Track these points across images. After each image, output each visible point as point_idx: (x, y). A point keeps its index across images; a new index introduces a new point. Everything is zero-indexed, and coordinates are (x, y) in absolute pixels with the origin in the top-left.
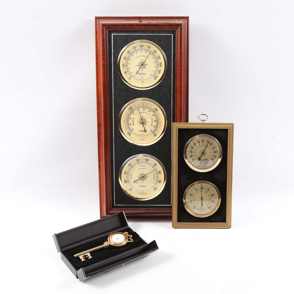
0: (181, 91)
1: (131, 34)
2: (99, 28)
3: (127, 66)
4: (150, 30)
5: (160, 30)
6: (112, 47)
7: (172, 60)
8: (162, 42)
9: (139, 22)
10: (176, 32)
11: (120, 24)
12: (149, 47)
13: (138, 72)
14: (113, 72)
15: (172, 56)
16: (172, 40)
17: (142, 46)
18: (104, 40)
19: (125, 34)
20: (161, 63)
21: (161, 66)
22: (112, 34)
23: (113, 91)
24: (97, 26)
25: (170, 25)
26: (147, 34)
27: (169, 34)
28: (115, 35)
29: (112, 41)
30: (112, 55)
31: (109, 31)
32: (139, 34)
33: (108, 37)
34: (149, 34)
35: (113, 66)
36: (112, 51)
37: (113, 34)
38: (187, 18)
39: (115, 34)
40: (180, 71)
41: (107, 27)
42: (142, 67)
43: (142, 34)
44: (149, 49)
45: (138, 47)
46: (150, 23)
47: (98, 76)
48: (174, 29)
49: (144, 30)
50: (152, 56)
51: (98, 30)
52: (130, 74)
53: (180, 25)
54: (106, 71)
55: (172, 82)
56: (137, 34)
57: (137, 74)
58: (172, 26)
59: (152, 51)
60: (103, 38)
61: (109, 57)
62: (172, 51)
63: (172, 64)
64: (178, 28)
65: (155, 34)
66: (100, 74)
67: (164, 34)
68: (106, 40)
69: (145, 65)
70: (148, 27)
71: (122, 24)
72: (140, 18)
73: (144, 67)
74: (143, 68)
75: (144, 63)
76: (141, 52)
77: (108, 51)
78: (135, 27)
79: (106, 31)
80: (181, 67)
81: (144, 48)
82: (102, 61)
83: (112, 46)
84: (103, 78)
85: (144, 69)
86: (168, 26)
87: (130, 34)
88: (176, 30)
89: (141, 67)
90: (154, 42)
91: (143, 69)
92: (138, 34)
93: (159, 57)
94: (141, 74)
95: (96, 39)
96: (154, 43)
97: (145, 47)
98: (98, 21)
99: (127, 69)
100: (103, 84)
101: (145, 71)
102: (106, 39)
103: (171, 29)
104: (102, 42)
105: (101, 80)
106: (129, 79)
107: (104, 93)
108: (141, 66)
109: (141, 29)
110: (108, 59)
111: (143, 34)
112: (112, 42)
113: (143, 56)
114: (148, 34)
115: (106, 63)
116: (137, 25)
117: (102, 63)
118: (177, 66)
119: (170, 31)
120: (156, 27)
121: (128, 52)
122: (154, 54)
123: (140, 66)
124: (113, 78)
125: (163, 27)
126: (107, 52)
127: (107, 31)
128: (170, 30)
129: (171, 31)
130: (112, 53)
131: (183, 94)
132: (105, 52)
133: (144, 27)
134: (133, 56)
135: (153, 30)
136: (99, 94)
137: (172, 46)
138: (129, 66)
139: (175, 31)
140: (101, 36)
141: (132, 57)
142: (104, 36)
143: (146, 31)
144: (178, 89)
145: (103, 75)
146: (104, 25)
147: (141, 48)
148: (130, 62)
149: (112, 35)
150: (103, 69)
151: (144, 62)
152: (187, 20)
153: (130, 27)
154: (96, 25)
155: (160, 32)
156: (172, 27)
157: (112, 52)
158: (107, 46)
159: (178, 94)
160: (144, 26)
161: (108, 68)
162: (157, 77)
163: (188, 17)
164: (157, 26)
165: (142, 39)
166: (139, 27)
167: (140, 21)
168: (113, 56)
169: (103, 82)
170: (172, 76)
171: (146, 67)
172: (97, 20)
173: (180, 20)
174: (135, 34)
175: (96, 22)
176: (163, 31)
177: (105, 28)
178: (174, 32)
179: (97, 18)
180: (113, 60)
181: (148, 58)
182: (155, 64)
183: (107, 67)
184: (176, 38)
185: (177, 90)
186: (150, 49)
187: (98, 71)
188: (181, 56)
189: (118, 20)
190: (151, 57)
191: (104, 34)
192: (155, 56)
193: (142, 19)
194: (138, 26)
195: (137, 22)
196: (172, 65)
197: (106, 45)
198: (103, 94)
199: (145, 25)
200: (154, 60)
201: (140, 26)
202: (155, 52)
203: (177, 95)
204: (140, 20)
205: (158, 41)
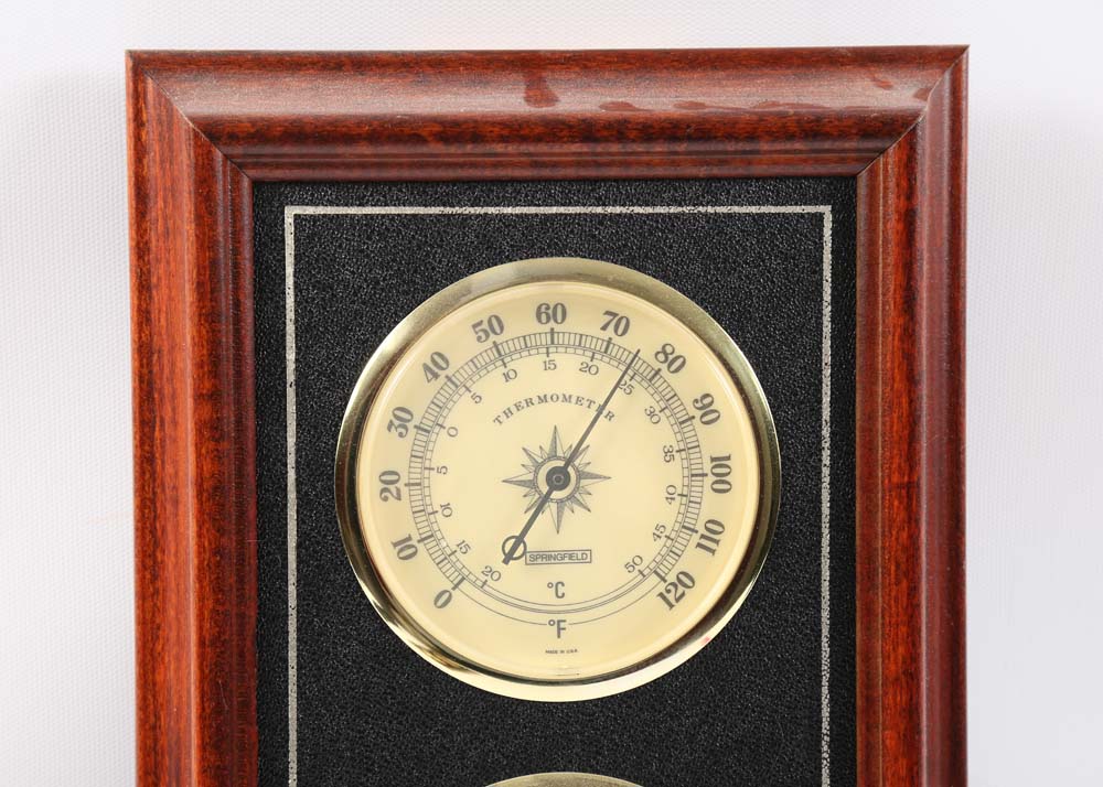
0: (912, 711)
1: (457, 210)
2: (168, 158)
3: (416, 491)
4: (633, 172)
5: (716, 171)
6: (290, 328)
7: (826, 432)
8: (733, 280)
9: (528, 99)
10: (862, 190)
11: (361, 121)
12: (618, 322)
13: (520, 540)
14: (299, 546)
15: (826, 400)
16: (827, 257)
17: (550, 313)
18: (214, 263)
19: (409, 210)
20: (721, 462)
21: (722, 484)
22: (290, 212)
23: (292, 714)
24: (151, 135)
25: (814, 127)
26: (599, 210)
27: (798, 209)
28: (314, 218)
29: (290, 270)
30: (291, 393)
31: (257, 184)
32: (532, 210)
33: (247, 236)
34: (618, 210)
35: (292, 496)
36: (291, 356)
37: (299, 210)
38: (951, 59)
39: (310, 210)
40: (905, 535)
41: (238, 150)
42: (556, 495)
43: (554, 210)
44: (617, 340)
45: (521, 325)
46: (627, 106)
47: (155, 578)
48: (842, 161)
49: (571, 172)
50: (643, 398)
51: (153, 170)
52: (444, 559)
53: (895, 128)
54: (230, 543)
55: (825, 631)
56: (509, 210)
57: (508, 558)
58: (827, 136)
59: (647, 355)
60: (206, 242)
61: (259, 413)
62: (827, 358)
63: (826, 471)
64: (883, 151)
65: (673, 210)
66: (170, 561)
67: (754, 209)
68: (236, 266)
69: (581, 475)
70: (615, 148)
71: (375, 118)
72: (531, 66)
73: (571, 497)
74: (560, 502)
75: (569, 462)
76: (550, 366)
77: (250, 360)
78: (499, 148)
79: (236, 184)
80: (909, 497)
81: (574, 324)
82: (199, 455)
83: (290, 315)
84: (201, 598)
85: (575, 519)
86: (791, 137)
87: (448, 210)
88: (864, 174)
89: (546, 499)
90: (665, 279)
91: (567, 512)
92: (518, 210)
93: (707, 408)
94: (546, 557)
95: (141, 250)
96: (658, 282)
97: (584, 322)
98: (159, 95)
99: (422, 511)
100: (202, 657)
101: (577, 529)
102: (236, 252)
103: (817, 161)
104: (200, 285)
105: (180, 610)
106: (442, 600)
107: (214, 740)
108: (545, 489)
109: (555, 165)
110: (251, 434)
111: (562, 210)
112: (290, 281)
113: (567, 399)
114: (610, 210)
115: (230, 468)
116: (513, 130)
117: (199, 467)
118: (869, 490)
119: (806, 177)
120: (682, 147)
121: (426, 368)
122: (658, 382)
123: (532, 484)
124: (292, 602)
125: (748, 147)
126: (239, 374)
127: (246, 183)
128: (809, 169)
129: (818, 178)
130: (291, 377)
131: (924, 737)
132: (228, 369)
133: (575, 148)
134: (477, 398)
135: (660, 172)
136: (163, 741)
137: (827, 310)
138: (441, 490)
139: (854, 177)
140: (188, 228)
141: (462, 412)
142: (213, 227)
143: (595, 181)
144: (887, 699)
145: (200, 579)
146: (213, 132)
147: (547, 328)
148: (443, 449)
149: (289, 221)
150: (200, 525)
151: (576, 452)
152: (947, 76)
153: (452, 149)
154: (138, 121)
155: (712, 188)
156: (827, 145)
157: (291, 366)
158: (238, 320)
159: (887, 738)
160: (572, 139)
161: (252, 512)
162: (685, 581)
163: (962, 50)
164: (690, 138)
165: (560, 254)
166: (532, 148)
167: (538, 93)
168: (291, 408)
169: (201, 643)
170: (826, 574)
171: (588, 500)
172: (150, 84)
173: (891, 79)
174: (492, 210)
175: (137, 97)
176: (747, 179)
177: (226, 157)
178: (841, 190)
179: (144, 66)
180: (291, 441)
181: (610, 416)
182: (675, 473)
183: (240, 505)
184: (862, 238)
185: (870, 700)
186: (629, 342)
187: (153, 532)
188: (911, 401)
189: (339, 85)
190: (633, 406)
191: (212, 213)
192: (670, 399)
193: (547, 74)
194: (524, 139)
195: (505, 101)
196: (826, 480)
197: (237, 304)
198: (203, 748)
199: (585, 130)
200: (665, 434)
201: (539, 139)
202: (671, 359)
203: (869, 747)
204: (529, 88)
205: (697, 268)
